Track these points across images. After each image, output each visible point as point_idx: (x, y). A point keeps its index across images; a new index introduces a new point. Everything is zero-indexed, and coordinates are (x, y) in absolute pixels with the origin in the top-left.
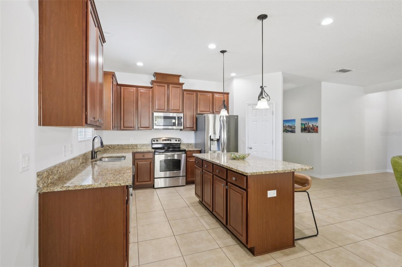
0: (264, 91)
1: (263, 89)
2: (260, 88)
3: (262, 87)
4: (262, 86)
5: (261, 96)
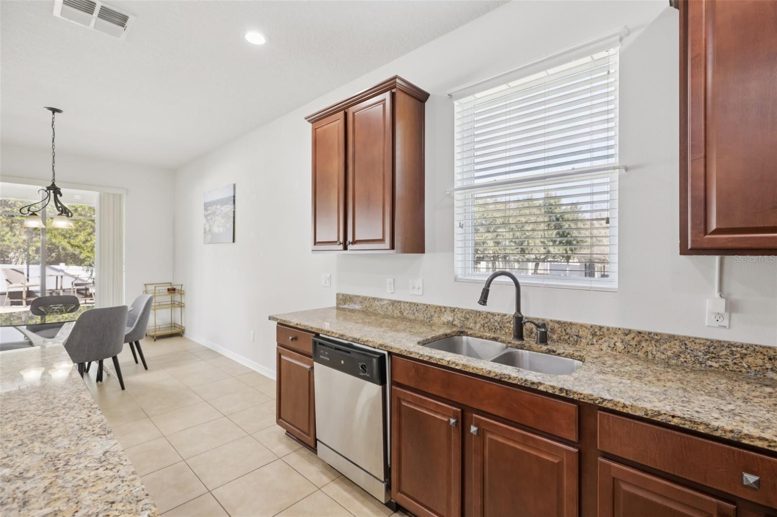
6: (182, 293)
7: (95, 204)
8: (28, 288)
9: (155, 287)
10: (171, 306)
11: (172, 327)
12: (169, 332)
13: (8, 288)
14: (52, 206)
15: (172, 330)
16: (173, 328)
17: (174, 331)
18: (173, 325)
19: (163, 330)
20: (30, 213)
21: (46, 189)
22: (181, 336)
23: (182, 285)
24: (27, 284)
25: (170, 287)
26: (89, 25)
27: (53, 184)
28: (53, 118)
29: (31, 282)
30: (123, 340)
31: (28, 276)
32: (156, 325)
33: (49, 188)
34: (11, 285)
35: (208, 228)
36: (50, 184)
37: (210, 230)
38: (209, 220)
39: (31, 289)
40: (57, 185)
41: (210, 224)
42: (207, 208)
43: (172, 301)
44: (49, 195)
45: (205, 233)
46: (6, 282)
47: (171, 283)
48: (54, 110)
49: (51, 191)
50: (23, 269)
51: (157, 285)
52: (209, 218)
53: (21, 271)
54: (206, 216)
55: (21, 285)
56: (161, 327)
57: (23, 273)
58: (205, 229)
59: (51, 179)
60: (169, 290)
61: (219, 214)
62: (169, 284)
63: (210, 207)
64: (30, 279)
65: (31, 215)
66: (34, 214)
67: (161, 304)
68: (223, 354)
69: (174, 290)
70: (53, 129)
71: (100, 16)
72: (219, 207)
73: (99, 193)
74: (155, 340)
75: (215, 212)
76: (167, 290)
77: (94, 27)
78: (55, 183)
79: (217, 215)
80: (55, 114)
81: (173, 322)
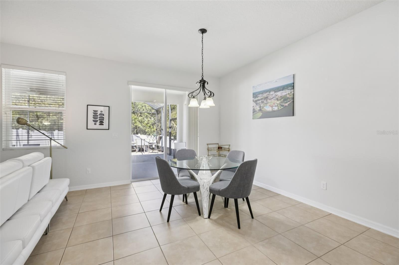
23: (230, 145)
25: (219, 146)
42: (254, 96)
43: (219, 154)
47: (218, 144)
48: (203, 31)
51: (213, 145)
68: (280, 194)
69: (221, 148)
76: (217, 148)
80: (203, 34)
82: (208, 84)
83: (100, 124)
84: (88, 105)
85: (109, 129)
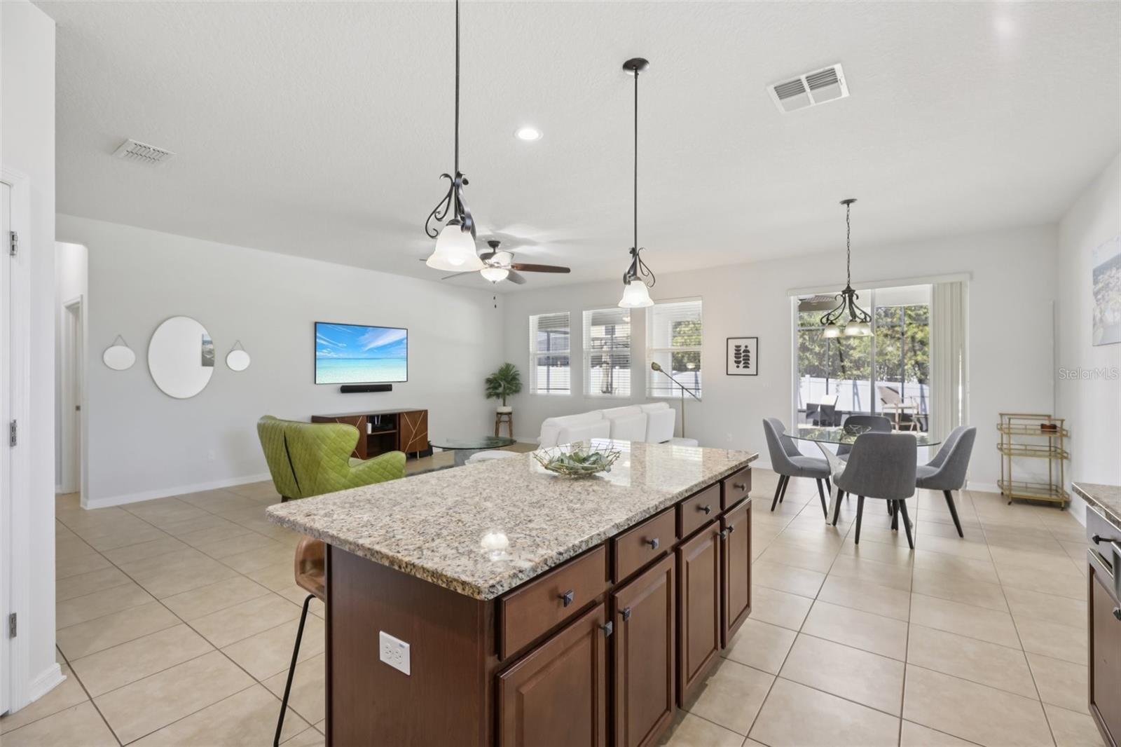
0: (640, 261)
1: (638, 254)
2: (631, 253)
3: (634, 252)
4: (634, 246)
5: (632, 274)
6: (1065, 435)
7: (926, 300)
8: (903, 411)
9: (1010, 419)
10: (1050, 455)
11: (1051, 490)
12: (1045, 497)
13: (883, 408)
14: (846, 314)
15: (1051, 495)
16: (1054, 492)
17: (1054, 498)
18: (1054, 487)
19: (1031, 492)
20: (829, 322)
21: (841, 293)
22: (1063, 509)
24: (901, 405)
25: (1047, 423)
26: (810, 103)
27: (848, 287)
28: (848, 211)
29: (907, 403)
30: (915, 483)
31: (903, 396)
32: (1013, 479)
33: (844, 292)
34: (886, 406)
35: (1098, 315)
36: (844, 288)
37: (1101, 320)
38: (1100, 299)
39: (906, 411)
40: (852, 287)
41: (1101, 308)
42: (1097, 278)
43: (1050, 446)
44: (844, 299)
45: (1094, 325)
46: (881, 400)
47: (1050, 416)
48: (848, 202)
49: (847, 295)
50: (897, 387)
51: (1011, 417)
52: (1099, 297)
53: (896, 389)
54: (1096, 294)
55: (894, 406)
56: (1029, 485)
57: (897, 392)
58: (1094, 319)
59: (846, 282)
60: (1043, 426)
61: (1114, 287)
62: (1046, 418)
63: (1101, 276)
64: (905, 400)
65: (829, 324)
66: (832, 323)
67: (1028, 448)
69: (1054, 427)
70: (848, 224)
71: (812, 88)
72: (1114, 271)
73: (931, 285)
74: (1010, 503)
75: (1107, 285)
76: (1038, 427)
77: (816, 102)
78: (850, 285)
79: (1112, 290)
81: (1053, 483)
82: (857, 298)
83: (744, 367)
84: (728, 339)
85: (757, 375)
